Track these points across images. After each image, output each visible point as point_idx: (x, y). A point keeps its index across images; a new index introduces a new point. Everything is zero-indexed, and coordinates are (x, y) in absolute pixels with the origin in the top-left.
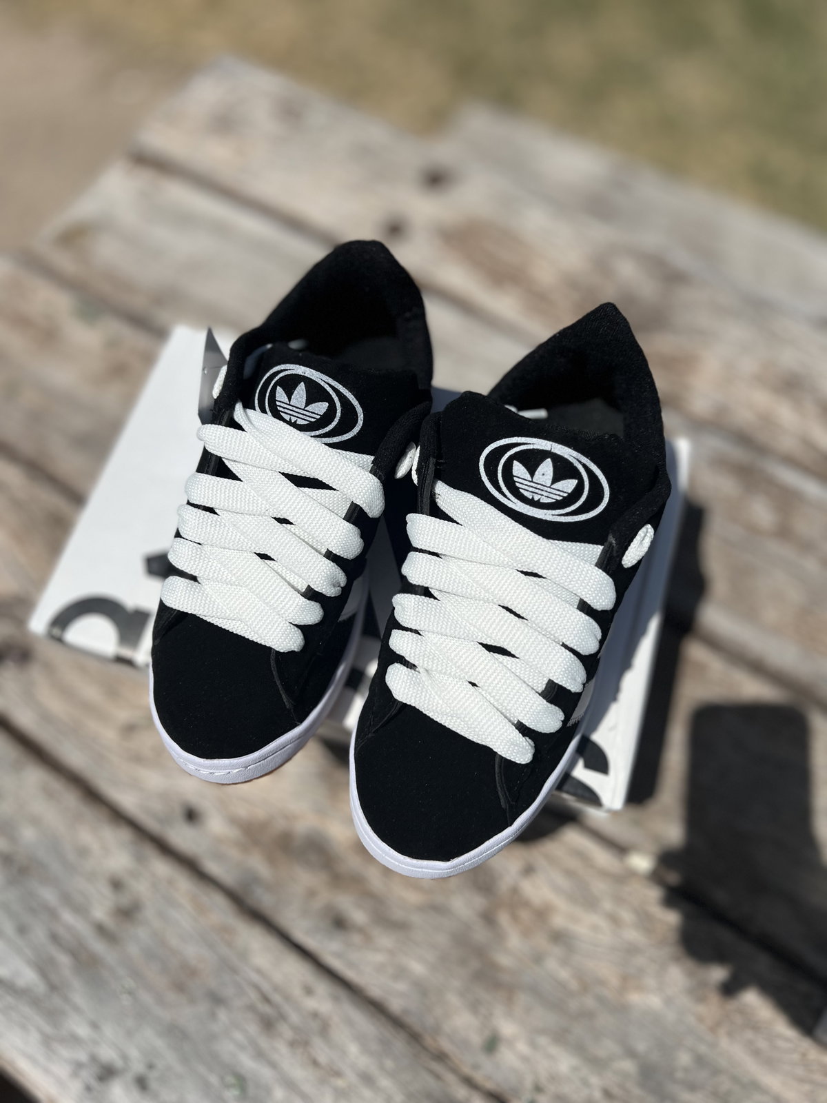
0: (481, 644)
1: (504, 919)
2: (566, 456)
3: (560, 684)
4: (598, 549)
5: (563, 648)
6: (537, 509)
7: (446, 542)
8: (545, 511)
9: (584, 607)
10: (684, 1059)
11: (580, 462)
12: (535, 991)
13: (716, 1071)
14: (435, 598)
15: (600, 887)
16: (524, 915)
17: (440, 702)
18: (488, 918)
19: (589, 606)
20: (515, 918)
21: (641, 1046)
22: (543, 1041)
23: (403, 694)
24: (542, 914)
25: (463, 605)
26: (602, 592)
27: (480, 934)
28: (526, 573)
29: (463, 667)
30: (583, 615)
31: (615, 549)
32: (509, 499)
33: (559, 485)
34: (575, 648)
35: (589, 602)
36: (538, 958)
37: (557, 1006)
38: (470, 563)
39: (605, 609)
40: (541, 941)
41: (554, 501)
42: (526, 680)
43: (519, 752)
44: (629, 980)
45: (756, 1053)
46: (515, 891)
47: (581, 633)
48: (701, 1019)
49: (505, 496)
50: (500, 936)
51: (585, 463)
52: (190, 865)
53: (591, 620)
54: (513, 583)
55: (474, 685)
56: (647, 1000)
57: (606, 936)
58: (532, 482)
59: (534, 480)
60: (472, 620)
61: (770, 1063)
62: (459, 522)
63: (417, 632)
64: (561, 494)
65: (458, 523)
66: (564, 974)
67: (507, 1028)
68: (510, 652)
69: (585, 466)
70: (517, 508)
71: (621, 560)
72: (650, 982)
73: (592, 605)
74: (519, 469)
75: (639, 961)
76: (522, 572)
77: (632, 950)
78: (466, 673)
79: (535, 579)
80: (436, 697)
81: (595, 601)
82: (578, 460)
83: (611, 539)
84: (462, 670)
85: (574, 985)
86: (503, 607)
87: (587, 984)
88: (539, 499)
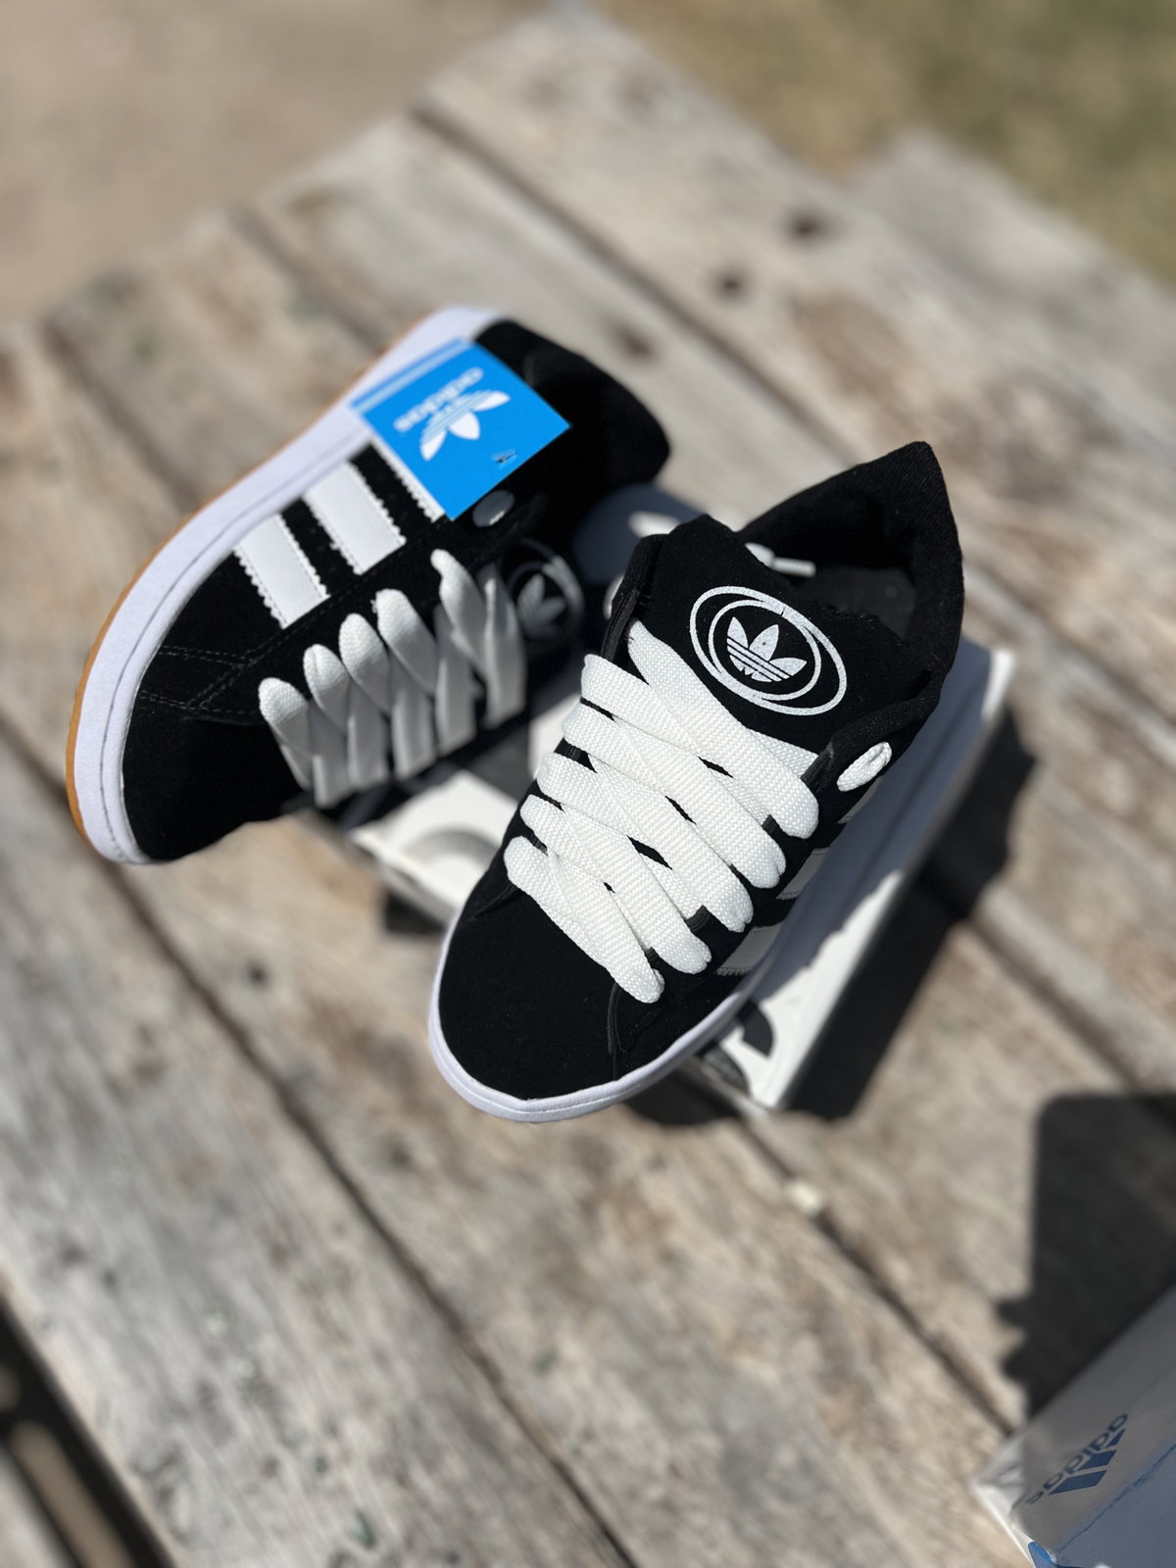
0: (631, 839)
1: (607, 1214)
2: (799, 627)
3: (714, 914)
4: (811, 757)
5: (730, 870)
6: (745, 687)
7: (623, 700)
8: (755, 692)
9: (772, 827)
10: (786, 1457)
11: (816, 639)
12: (619, 1314)
13: (823, 1486)
14: (591, 768)
15: (743, 1211)
16: (635, 1219)
17: (563, 898)
18: (588, 1208)
19: (778, 826)
20: (622, 1217)
21: (736, 1423)
22: (613, 1380)
23: (520, 877)
24: (658, 1223)
25: (623, 786)
26: (800, 815)
27: (571, 1224)
28: (710, 765)
29: (601, 862)
30: (766, 835)
31: (831, 762)
32: (714, 665)
33: (781, 662)
34: (745, 874)
35: (778, 821)
36: (637, 1276)
37: (642, 1341)
38: (645, 734)
39: (798, 836)
40: (646, 1255)
41: (769, 681)
42: (675, 899)
43: (644, 986)
44: (745, 1338)
45: (883, 1481)
46: (631, 1185)
47: (758, 858)
48: (823, 1415)
49: (711, 660)
50: (594, 1233)
51: (822, 642)
52: (238, 1036)
53: (775, 845)
54: (690, 773)
55: (609, 888)
56: (762, 1370)
57: (732, 1275)
58: (748, 649)
59: (751, 649)
60: (628, 807)
61: (898, 1499)
62: (646, 679)
63: (558, 805)
64: (781, 674)
65: (644, 680)
66: (664, 1306)
67: (571, 1348)
68: (662, 859)
69: (821, 646)
70: (720, 679)
71: (837, 778)
72: (772, 1348)
73: (781, 826)
74: (736, 629)
75: (766, 1318)
76: (705, 762)
77: (761, 1302)
78: (603, 871)
79: (720, 775)
80: (560, 891)
81: (787, 821)
82: (813, 635)
83: (830, 750)
84: (600, 865)
85: (671, 1322)
86: (671, 800)
87: (689, 1325)
88: (751, 675)
